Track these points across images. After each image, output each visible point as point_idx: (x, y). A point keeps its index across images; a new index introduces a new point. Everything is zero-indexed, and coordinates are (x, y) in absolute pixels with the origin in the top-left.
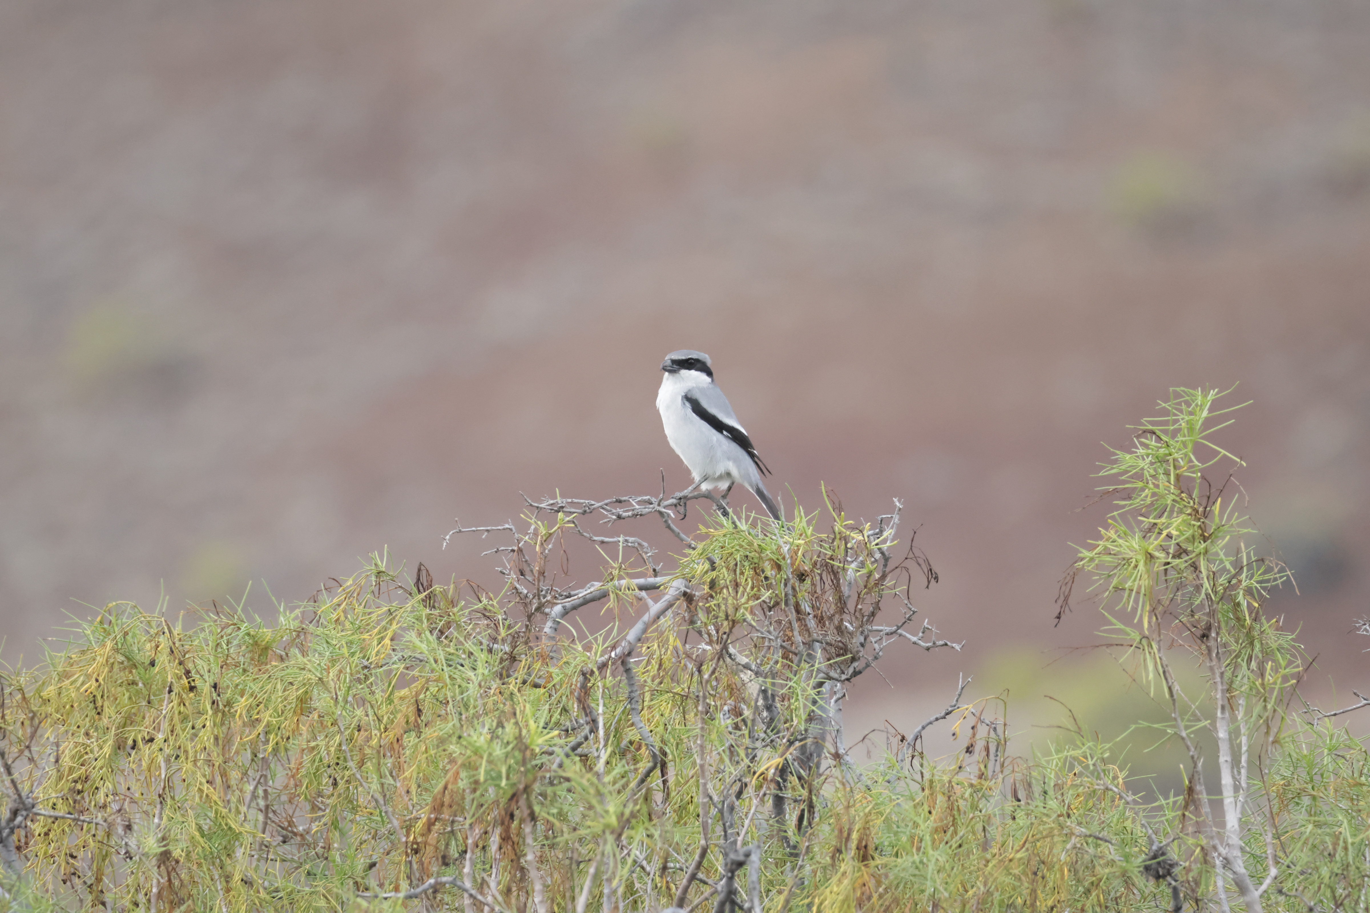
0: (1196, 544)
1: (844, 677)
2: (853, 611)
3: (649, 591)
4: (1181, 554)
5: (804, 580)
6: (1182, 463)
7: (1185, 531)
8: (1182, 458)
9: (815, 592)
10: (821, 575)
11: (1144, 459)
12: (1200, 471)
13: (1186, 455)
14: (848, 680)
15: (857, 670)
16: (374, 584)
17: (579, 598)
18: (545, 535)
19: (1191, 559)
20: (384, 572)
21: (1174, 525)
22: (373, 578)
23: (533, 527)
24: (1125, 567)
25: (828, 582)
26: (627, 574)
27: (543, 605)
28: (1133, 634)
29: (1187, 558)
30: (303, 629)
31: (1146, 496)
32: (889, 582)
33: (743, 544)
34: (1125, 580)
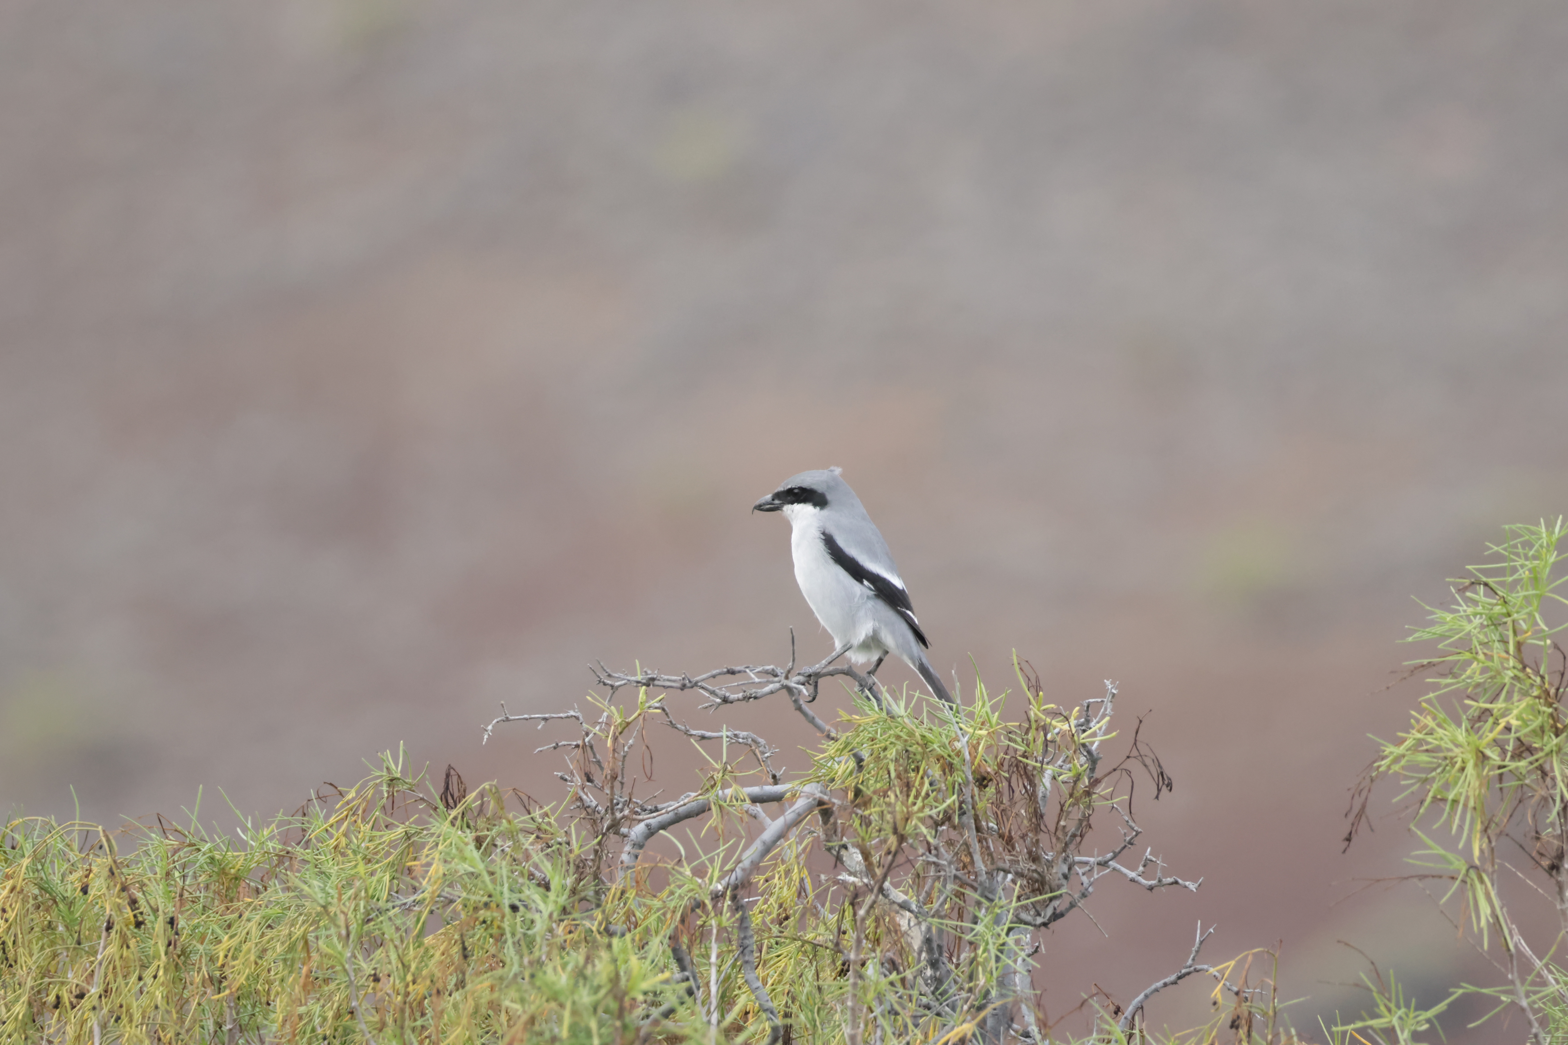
0: (1546, 738)
1: (1039, 920)
2: (1053, 829)
3: (765, 804)
4: (1522, 752)
5: (986, 786)
6: (1524, 626)
7: (1531, 720)
8: (1524, 620)
9: (1002, 803)
10: (1009, 780)
11: (1470, 621)
12: (1549, 636)
13: (1530, 615)
14: (1045, 925)
15: (1058, 911)
16: (386, 795)
17: (667, 812)
18: (620, 724)
19: (1537, 760)
20: (398, 779)
21: (1515, 712)
22: (385, 788)
23: (605, 714)
24: (1448, 768)
25: (1019, 790)
26: (735, 779)
27: (619, 823)
28: (1457, 863)
29: (1531, 759)
30: (288, 853)
31: (1474, 673)
32: (1102, 790)
33: (901, 734)
34: (1447, 786)
